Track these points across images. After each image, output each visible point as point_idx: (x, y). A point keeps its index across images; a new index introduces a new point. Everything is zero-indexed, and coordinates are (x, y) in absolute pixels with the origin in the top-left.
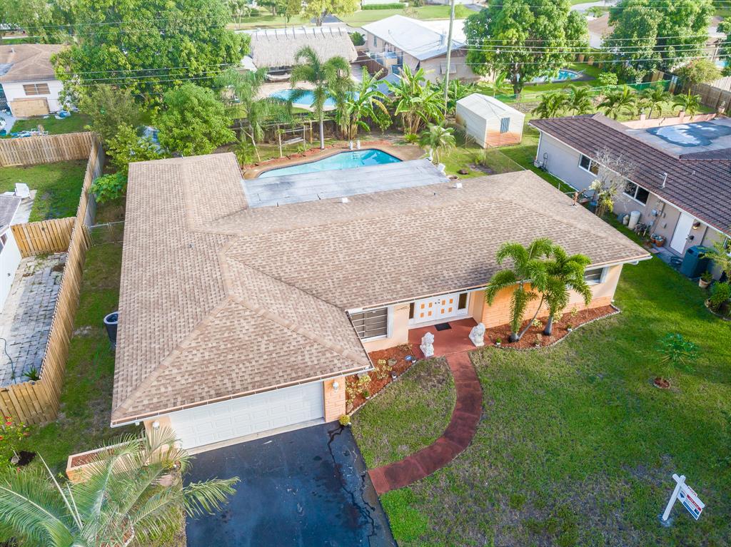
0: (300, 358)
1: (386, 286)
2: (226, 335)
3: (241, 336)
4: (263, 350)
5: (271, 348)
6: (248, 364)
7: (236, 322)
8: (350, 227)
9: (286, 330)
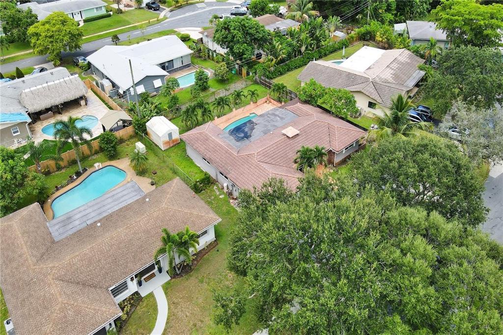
0: (94, 320)
1: (122, 271)
2: (64, 320)
3: (70, 318)
4: (79, 321)
5: (83, 319)
6: (75, 330)
7: (66, 313)
8: (104, 244)
9: (87, 309)
